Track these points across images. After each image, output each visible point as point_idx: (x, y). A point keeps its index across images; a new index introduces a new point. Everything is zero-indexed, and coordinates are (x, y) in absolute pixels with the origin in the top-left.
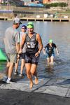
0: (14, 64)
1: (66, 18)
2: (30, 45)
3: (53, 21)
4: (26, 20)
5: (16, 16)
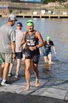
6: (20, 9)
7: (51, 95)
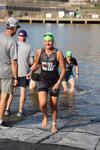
0: (8, 95)
1: (95, 17)
2: (46, 66)
3: (74, 22)
4: (28, 21)
5: (10, 14)
6: (26, 9)
7: (73, 144)
